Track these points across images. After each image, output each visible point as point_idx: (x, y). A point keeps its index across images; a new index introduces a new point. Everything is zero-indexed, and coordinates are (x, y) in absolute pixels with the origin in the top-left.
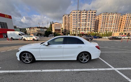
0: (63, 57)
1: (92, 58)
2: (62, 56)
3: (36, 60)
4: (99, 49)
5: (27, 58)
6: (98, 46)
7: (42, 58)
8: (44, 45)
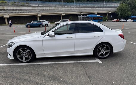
0: (75, 52)
1: (114, 52)
2: (73, 50)
3: (37, 57)
4: (123, 38)
5: (24, 55)
6: (121, 34)
7: (45, 54)
8: (48, 35)
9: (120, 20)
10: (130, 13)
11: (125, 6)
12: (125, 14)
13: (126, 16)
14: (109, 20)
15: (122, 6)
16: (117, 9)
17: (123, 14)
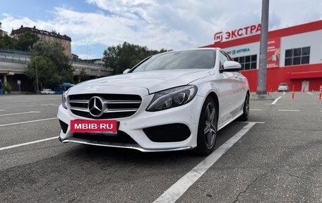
9: (42, 92)
10: (60, 78)
11: (45, 61)
12: (50, 78)
13: (51, 82)
14: (12, 92)
15: (38, 60)
16: (28, 66)
17: (45, 79)
